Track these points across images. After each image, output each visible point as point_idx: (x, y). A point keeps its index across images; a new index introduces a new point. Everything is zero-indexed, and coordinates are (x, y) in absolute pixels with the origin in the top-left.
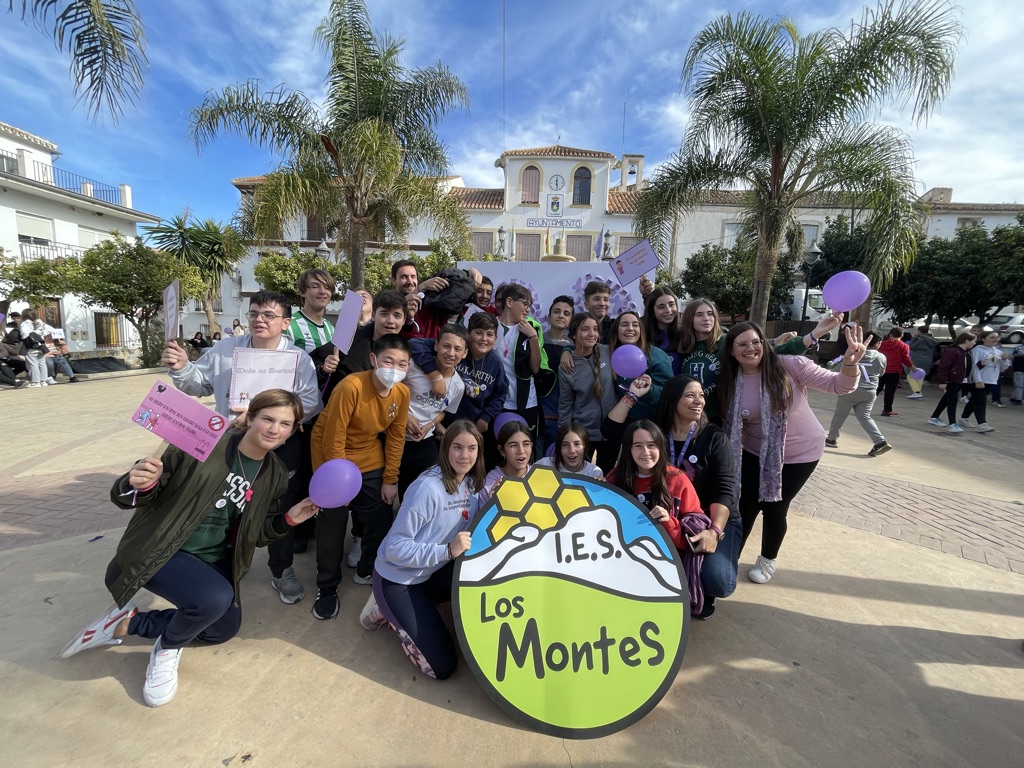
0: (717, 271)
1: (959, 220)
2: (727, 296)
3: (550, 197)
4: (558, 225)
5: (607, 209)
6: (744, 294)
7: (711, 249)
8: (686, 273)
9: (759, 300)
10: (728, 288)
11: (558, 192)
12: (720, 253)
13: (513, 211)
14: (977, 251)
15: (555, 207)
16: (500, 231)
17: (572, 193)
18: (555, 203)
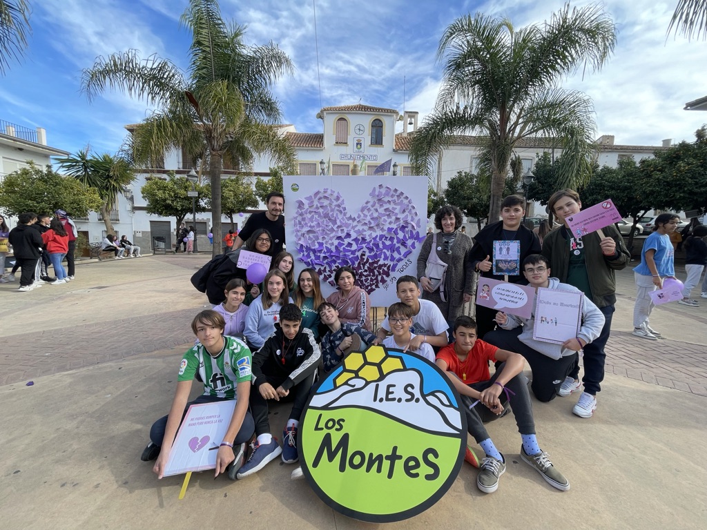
0: (468, 190)
1: (619, 155)
2: (474, 206)
3: (355, 139)
4: (361, 159)
5: (394, 148)
6: (485, 204)
7: (463, 174)
8: (447, 191)
9: (494, 208)
11: (361, 136)
12: (469, 177)
13: (330, 149)
14: (630, 174)
15: (359, 146)
16: (321, 163)
17: (370, 137)
18: (359, 144)
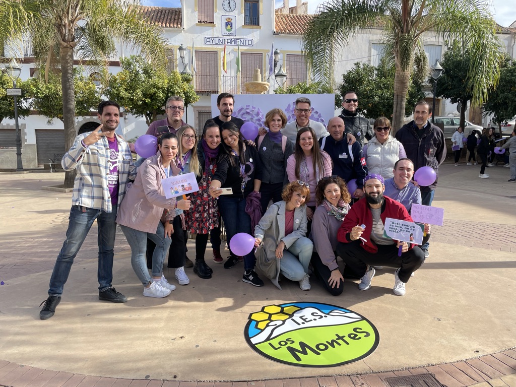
0: (367, 86)
2: (375, 105)
3: (224, 18)
4: (233, 43)
5: (275, 30)
6: (388, 103)
7: (362, 67)
8: (343, 87)
9: (398, 109)
10: (376, 99)
11: (231, 14)
12: (368, 70)
13: (191, 30)
15: (229, 27)
16: (181, 49)
17: (243, 15)
18: (229, 24)
